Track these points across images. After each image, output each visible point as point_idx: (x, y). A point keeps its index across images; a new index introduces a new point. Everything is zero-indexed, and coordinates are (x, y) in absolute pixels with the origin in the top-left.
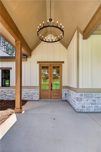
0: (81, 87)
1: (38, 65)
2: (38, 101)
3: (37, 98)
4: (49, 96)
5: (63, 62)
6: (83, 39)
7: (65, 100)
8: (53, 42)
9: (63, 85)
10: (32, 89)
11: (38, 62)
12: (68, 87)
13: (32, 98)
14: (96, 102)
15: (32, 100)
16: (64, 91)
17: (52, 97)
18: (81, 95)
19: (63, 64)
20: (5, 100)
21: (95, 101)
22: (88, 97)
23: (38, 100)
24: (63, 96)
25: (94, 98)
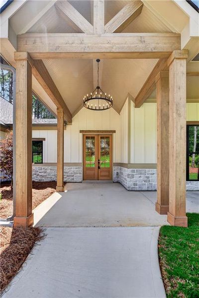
0: (132, 162)
1: (81, 134)
2: (81, 182)
3: (80, 179)
4: (96, 176)
5: (114, 132)
6: (135, 107)
7: (116, 181)
8: (100, 110)
9: (114, 162)
10: (72, 167)
11: (81, 131)
12: (121, 165)
13: (73, 179)
14: (150, 179)
15: (72, 181)
16: (115, 170)
17: (100, 178)
18: (133, 171)
19: (114, 134)
20: (36, 181)
21: (148, 177)
22: (141, 174)
23: (80, 181)
24: (114, 176)
25: (148, 174)
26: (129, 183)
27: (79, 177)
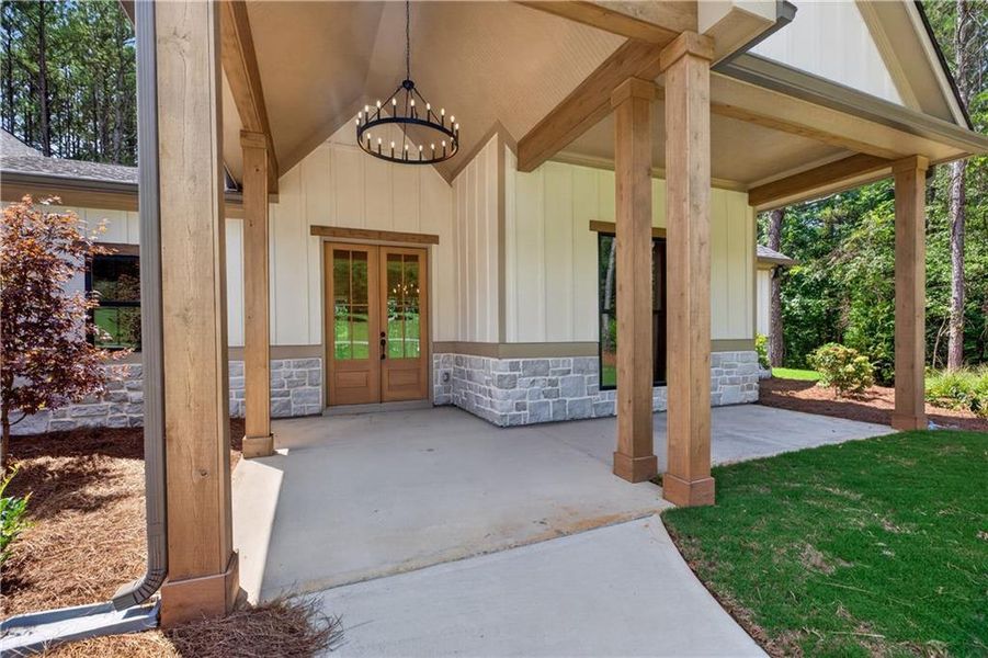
0: (511, 338)
1: (316, 241)
2: (320, 415)
3: (316, 403)
4: (374, 391)
5: (435, 239)
6: (519, 170)
7: (444, 401)
9: (435, 340)
10: (284, 361)
11: (316, 230)
12: (456, 347)
13: (287, 405)
14: (560, 386)
15: (285, 413)
16: (441, 364)
17: (388, 394)
18: (514, 367)
19: (434, 245)
20: (115, 425)
21: (553, 383)
22: (535, 374)
23: (316, 411)
24: (437, 385)
25: (554, 373)
26: (499, 404)
27: (312, 396)
